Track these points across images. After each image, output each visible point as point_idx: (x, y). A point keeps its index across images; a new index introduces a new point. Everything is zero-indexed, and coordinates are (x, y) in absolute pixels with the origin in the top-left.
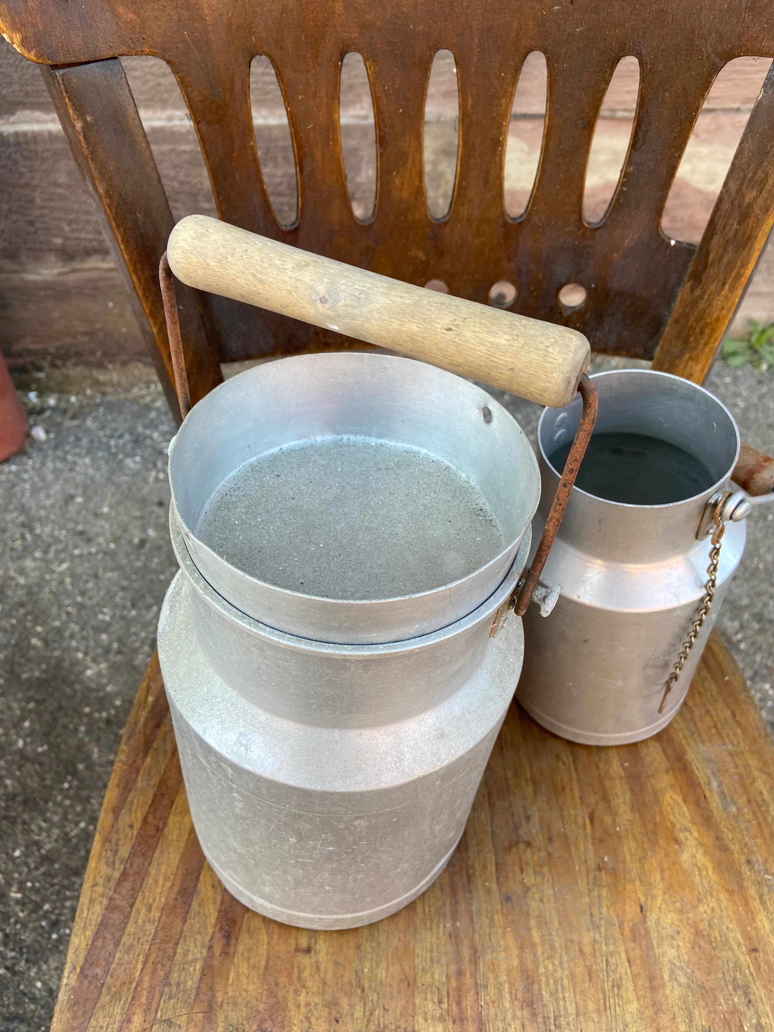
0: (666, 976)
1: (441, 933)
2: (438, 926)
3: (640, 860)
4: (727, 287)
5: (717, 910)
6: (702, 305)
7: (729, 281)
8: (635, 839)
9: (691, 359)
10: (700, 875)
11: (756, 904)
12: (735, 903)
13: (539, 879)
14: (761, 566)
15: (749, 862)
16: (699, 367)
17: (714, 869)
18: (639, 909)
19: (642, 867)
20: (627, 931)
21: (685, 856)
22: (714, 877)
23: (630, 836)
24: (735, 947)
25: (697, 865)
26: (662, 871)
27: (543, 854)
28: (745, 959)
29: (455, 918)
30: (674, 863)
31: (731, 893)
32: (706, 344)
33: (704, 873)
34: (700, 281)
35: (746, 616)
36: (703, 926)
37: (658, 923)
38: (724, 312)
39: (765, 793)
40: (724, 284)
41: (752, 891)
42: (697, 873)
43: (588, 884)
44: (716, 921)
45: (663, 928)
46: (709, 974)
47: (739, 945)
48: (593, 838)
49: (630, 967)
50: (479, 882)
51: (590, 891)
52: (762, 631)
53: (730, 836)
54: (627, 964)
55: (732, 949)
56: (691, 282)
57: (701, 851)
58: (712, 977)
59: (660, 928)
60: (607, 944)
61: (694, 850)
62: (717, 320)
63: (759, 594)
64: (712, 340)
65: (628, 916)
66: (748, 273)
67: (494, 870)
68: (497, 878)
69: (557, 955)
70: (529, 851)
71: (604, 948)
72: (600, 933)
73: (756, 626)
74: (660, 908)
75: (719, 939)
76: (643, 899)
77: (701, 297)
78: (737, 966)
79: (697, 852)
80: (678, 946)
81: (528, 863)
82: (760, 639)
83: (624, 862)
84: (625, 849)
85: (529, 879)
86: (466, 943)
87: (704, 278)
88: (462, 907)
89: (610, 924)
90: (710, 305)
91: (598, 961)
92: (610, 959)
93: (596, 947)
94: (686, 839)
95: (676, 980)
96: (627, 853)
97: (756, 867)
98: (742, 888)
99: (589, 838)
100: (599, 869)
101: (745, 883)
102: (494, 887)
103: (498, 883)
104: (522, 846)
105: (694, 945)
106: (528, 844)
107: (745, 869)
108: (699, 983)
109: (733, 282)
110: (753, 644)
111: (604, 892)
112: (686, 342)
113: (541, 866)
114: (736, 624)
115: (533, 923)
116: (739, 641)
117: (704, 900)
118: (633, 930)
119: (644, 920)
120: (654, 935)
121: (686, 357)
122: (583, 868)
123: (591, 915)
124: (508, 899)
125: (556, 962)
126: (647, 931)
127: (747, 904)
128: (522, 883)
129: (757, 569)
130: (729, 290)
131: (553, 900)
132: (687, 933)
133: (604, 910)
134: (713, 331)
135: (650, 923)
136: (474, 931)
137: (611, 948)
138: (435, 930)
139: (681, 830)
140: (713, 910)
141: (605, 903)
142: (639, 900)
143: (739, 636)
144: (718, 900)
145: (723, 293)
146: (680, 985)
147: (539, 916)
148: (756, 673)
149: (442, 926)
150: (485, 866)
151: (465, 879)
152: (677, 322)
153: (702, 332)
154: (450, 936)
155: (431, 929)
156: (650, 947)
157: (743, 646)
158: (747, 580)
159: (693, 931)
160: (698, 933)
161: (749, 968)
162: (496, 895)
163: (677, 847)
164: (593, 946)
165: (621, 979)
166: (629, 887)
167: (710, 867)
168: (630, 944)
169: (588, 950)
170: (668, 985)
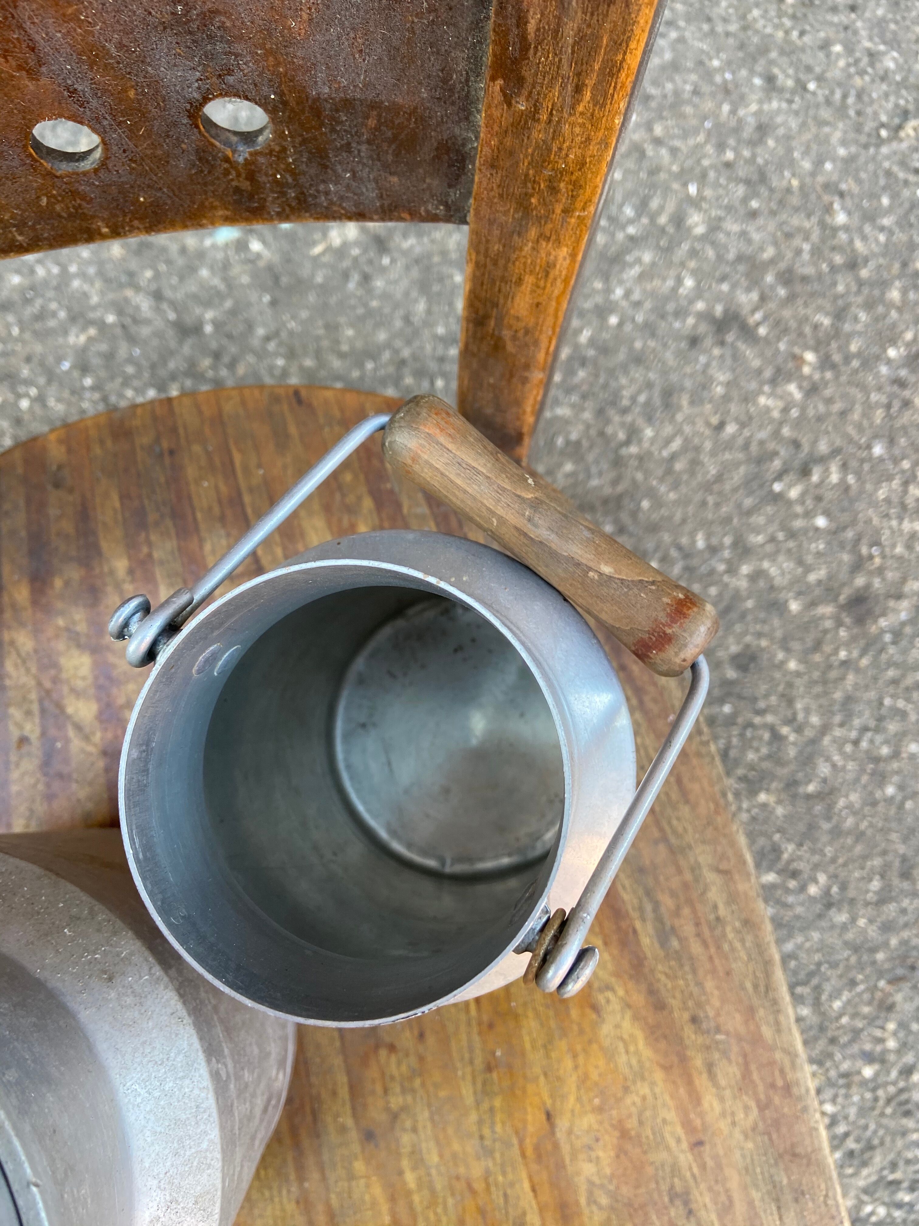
0: (583, 1201)
1: (285, 1200)
2: (280, 1192)
3: (545, 1046)
4: (588, 95)
5: (650, 1098)
6: (538, 134)
7: (591, 81)
8: (537, 1015)
9: (542, 236)
10: (627, 1052)
11: (702, 1082)
12: (674, 1082)
13: (409, 1098)
14: (795, 183)
15: (694, 1020)
16: (564, 252)
17: (646, 1038)
18: (544, 1117)
19: (548, 1056)
20: (529, 1152)
21: (606, 1029)
22: (647, 1053)
23: (530, 1014)
24: (672, 1143)
25: (621, 1039)
26: (575, 1056)
27: (413, 1060)
28: (685, 1158)
29: (301, 1179)
30: (590, 1042)
31: (667, 1069)
32: (567, 211)
33: (632, 1049)
34: (521, 81)
35: (769, 278)
36: (632, 1124)
37: (570, 1132)
38: (593, 148)
39: (721, 906)
40: (578, 89)
41: (698, 1062)
42: (622, 1049)
43: (475, 1093)
44: (648, 1113)
45: (578, 1137)
46: (637, 1187)
47: (679, 1141)
48: (480, 1024)
49: (536, 1196)
50: (329, 1119)
51: (478, 1104)
52: (791, 298)
53: (669, 985)
54: (531, 1194)
55: (668, 1148)
56: (500, 82)
57: (628, 1014)
58: (642, 1190)
59: (573, 1137)
60: (504, 1174)
61: (619, 1016)
62: (581, 164)
63: (789, 236)
64: (579, 204)
65: (531, 1129)
66: (633, 61)
67: (347, 1097)
68: (354, 1108)
69: (440, 1200)
70: (393, 1059)
71: (500, 1178)
72: (494, 1159)
73: (782, 292)
74: (573, 1111)
75: (651, 1137)
76: (549, 1102)
77: (533, 114)
78: (675, 1170)
79: (623, 1018)
80: (598, 1158)
81: (392, 1078)
82: (787, 313)
83: (523, 1054)
84: (524, 1032)
85: (396, 1101)
86: (320, 1208)
87: (527, 73)
88: (310, 1161)
89: (508, 1145)
90: (556, 134)
91: (494, 1196)
92: (509, 1191)
93: (491, 1180)
94: (608, 1001)
95: (595, 1202)
96: (527, 1039)
97: (704, 1026)
98: (683, 1059)
99: (474, 1023)
100: (489, 1068)
101: (689, 1053)
102: (349, 1122)
103: (355, 1115)
104: (383, 1053)
105: (620, 1152)
106: (392, 1048)
107: (689, 1033)
108: (626, 1201)
109: (599, 82)
110: (777, 323)
111: (498, 1102)
112: (524, 206)
113: (411, 1079)
114: (755, 296)
115: (405, 1163)
116: (758, 324)
117: (632, 1088)
118: (537, 1148)
119: (553, 1133)
120: (565, 1149)
121: (533, 233)
122: (468, 1070)
123: (482, 1138)
124: (369, 1136)
125: (439, 1210)
126: (556, 1146)
127: (690, 1083)
128: (387, 1109)
129: (789, 190)
130: (594, 101)
131: (429, 1125)
132: (610, 1139)
133: (498, 1128)
134: (577, 186)
135: (560, 1135)
136: (327, 1189)
137: (510, 1176)
138: (277, 1200)
139: (601, 990)
140: (644, 1098)
141: (498, 1117)
142: (544, 1103)
143: (758, 316)
144: (653, 1084)
145: (581, 108)
146: (600, 1208)
147: (413, 1152)
148: (778, 371)
149: (284, 1192)
150: (334, 1093)
151: (309, 1118)
152: (493, 165)
153: (553, 190)
154: (298, 1202)
155: (272, 1199)
156: (561, 1166)
157: (762, 331)
158: (773, 213)
159: (617, 1134)
160: (624, 1134)
161: (690, 1168)
162: (354, 1135)
163: (594, 1016)
164: (486, 1179)
165: (524, 1214)
166: (531, 1088)
167: (640, 1035)
168: (534, 1167)
169: (479, 1186)
170: (586, 1211)
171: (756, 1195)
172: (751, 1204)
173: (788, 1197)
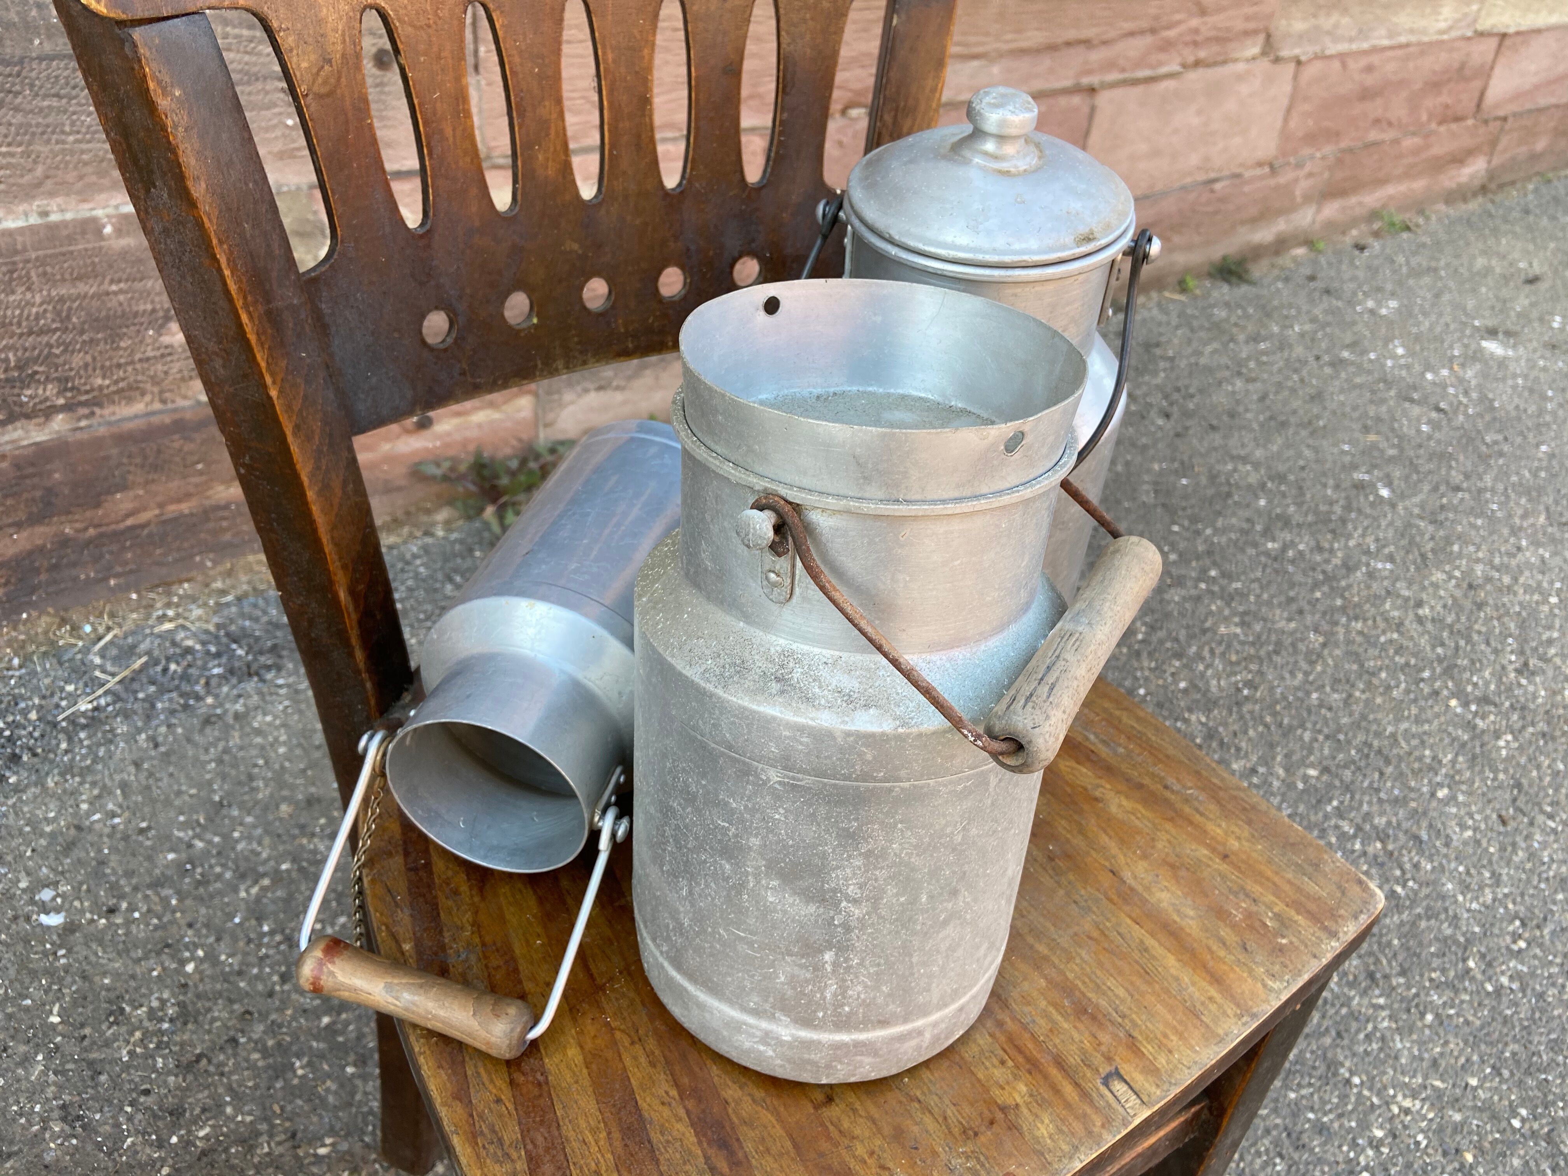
3: (1080, 832)
5: (1172, 840)
10: (1137, 818)
11: (1198, 819)
12: (1181, 827)
15: (1166, 787)
18: (1111, 874)
19: (1086, 837)
20: (1115, 898)
21: (1113, 809)
22: (1149, 814)
23: (1056, 817)
24: (1210, 862)
25: (1128, 812)
26: (1105, 831)
28: (1224, 868)
30: (1109, 819)
31: (1171, 820)
33: (1139, 815)
36: (1172, 859)
37: (1135, 877)
41: (1187, 810)
42: (1133, 818)
43: (1052, 877)
44: (1178, 849)
45: (1143, 879)
47: (1211, 859)
49: (1141, 927)
51: (1058, 883)
53: (1136, 774)
54: (1137, 926)
55: (1208, 866)
57: (1122, 798)
59: (1140, 880)
60: (1108, 920)
61: (1117, 800)
65: (1107, 885)
69: (1074, 954)
71: (1107, 924)
72: (1094, 913)
74: (1127, 864)
75: (1192, 863)
76: (1107, 864)
78: (1223, 877)
79: (1120, 800)
80: (1166, 887)
84: (1060, 830)
89: (1097, 901)
91: (1112, 938)
92: (1120, 931)
93: (1101, 927)
94: (1103, 794)
95: (1185, 916)
96: (1065, 833)
97: (1175, 788)
98: (1177, 812)
100: (1051, 859)
101: (1177, 806)
105: (1178, 879)
107: (1168, 795)
108: (1206, 908)
111: (1071, 877)
115: (1030, 940)
117: (1157, 837)
118: (1119, 895)
119: (1122, 881)
120: (1140, 889)
122: (1037, 866)
123: (1075, 902)
125: (1078, 961)
126: (1131, 889)
127: (1191, 823)
132: (1164, 872)
133: (1083, 892)
135: (1129, 880)
137: (1114, 920)
139: (1094, 789)
140: (1169, 841)
141: (1078, 886)
142: (1105, 866)
144: (1167, 831)
146: (1192, 918)
156: (1144, 901)
159: (1167, 868)
160: (1172, 867)
161: (1233, 873)
163: (1101, 805)
164: (1098, 928)
165: (1142, 942)
166: (1089, 860)
167: (1140, 807)
168: (1127, 908)
169: (1095, 934)
170: (1183, 924)
171: (1290, 876)
172: (1289, 882)
173: (1310, 869)
